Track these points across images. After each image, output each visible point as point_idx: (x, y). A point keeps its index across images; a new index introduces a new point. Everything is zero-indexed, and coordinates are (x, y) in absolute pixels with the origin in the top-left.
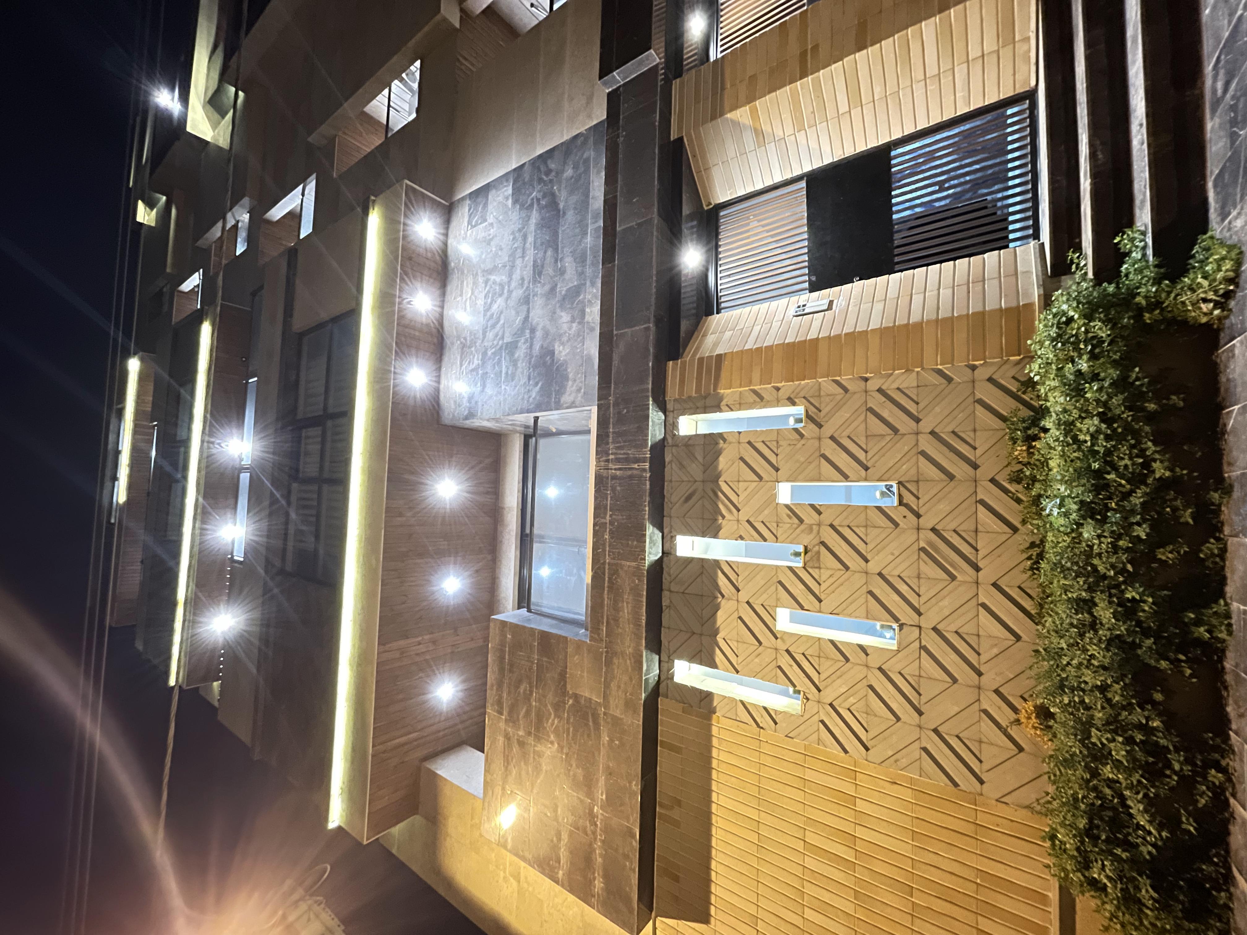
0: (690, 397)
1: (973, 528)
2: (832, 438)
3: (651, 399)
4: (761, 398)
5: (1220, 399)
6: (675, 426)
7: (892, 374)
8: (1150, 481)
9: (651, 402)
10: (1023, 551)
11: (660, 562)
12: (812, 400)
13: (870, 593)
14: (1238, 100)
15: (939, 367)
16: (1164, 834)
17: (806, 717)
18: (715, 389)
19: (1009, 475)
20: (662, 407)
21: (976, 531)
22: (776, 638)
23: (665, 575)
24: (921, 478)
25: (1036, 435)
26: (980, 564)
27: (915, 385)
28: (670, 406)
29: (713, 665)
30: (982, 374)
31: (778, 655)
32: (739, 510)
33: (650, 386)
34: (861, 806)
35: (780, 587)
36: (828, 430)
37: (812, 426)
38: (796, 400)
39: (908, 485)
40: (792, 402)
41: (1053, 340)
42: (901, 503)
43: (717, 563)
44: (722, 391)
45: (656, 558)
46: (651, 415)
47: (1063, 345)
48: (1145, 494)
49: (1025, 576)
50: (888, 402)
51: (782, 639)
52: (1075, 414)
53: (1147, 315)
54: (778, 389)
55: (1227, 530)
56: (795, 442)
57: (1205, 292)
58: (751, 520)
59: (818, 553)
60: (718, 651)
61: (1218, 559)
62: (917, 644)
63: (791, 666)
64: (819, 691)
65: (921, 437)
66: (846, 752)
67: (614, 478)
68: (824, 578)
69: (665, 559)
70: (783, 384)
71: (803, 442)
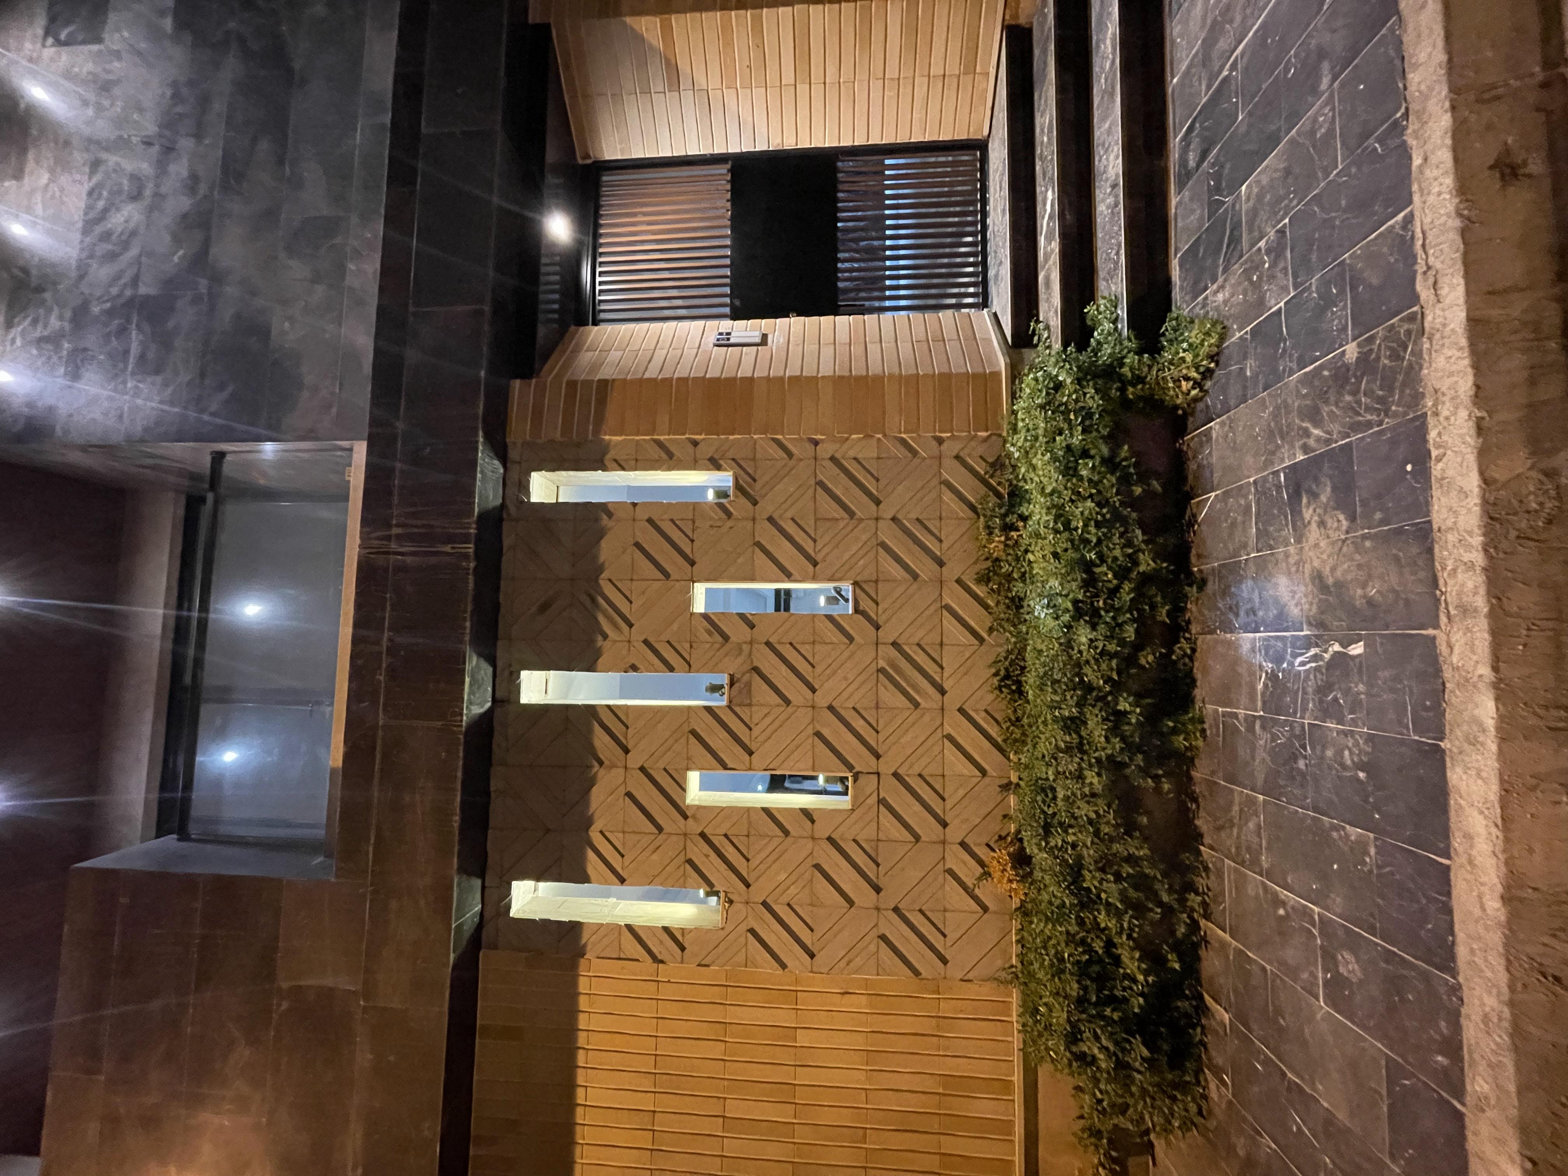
0: (552, 441)
1: (938, 641)
2: (771, 519)
3: (481, 433)
4: (670, 455)
5: (1187, 488)
6: (525, 487)
7: (847, 439)
8: (1134, 575)
9: (481, 440)
10: (990, 666)
11: (488, 716)
12: (742, 463)
13: (818, 735)
14: (1222, 167)
15: (903, 435)
16: (1150, 979)
17: (729, 928)
18: (597, 431)
19: (977, 573)
20: (501, 453)
21: (941, 644)
22: (686, 817)
23: (497, 739)
24: (881, 577)
25: (1013, 524)
26: (946, 686)
27: (875, 455)
28: (513, 454)
29: (582, 877)
30: (950, 448)
31: (688, 842)
32: (631, 625)
33: (481, 411)
34: (803, 1039)
35: (692, 740)
36: (766, 507)
37: (743, 501)
38: (721, 462)
39: (865, 586)
40: (715, 464)
41: (1042, 407)
42: (857, 610)
43: (591, 710)
44: (607, 437)
45: (482, 710)
46: (480, 461)
47: (1053, 413)
48: (1132, 590)
49: (991, 697)
50: (842, 475)
51: (694, 817)
52: (1067, 494)
53: (1131, 389)
54: (695, 443)
55: (1194, 628)
56: (719, 524)
57: (1188, 368)
58: (651, 640)
59: (749, 684)
60: (591, 854)
61: (1187, 660)
62: (874, 798)
63: (707, 856)
64: (748, 886)
65: (881, 523)
66: (783, 966)
67: (402, 569)
68: (756, 719)
69: (498, 712)
70: (703, 436)
71: (730, 523)
